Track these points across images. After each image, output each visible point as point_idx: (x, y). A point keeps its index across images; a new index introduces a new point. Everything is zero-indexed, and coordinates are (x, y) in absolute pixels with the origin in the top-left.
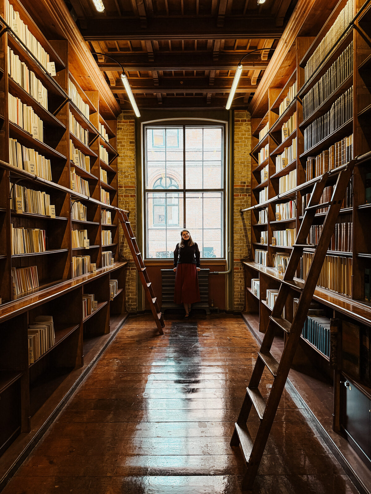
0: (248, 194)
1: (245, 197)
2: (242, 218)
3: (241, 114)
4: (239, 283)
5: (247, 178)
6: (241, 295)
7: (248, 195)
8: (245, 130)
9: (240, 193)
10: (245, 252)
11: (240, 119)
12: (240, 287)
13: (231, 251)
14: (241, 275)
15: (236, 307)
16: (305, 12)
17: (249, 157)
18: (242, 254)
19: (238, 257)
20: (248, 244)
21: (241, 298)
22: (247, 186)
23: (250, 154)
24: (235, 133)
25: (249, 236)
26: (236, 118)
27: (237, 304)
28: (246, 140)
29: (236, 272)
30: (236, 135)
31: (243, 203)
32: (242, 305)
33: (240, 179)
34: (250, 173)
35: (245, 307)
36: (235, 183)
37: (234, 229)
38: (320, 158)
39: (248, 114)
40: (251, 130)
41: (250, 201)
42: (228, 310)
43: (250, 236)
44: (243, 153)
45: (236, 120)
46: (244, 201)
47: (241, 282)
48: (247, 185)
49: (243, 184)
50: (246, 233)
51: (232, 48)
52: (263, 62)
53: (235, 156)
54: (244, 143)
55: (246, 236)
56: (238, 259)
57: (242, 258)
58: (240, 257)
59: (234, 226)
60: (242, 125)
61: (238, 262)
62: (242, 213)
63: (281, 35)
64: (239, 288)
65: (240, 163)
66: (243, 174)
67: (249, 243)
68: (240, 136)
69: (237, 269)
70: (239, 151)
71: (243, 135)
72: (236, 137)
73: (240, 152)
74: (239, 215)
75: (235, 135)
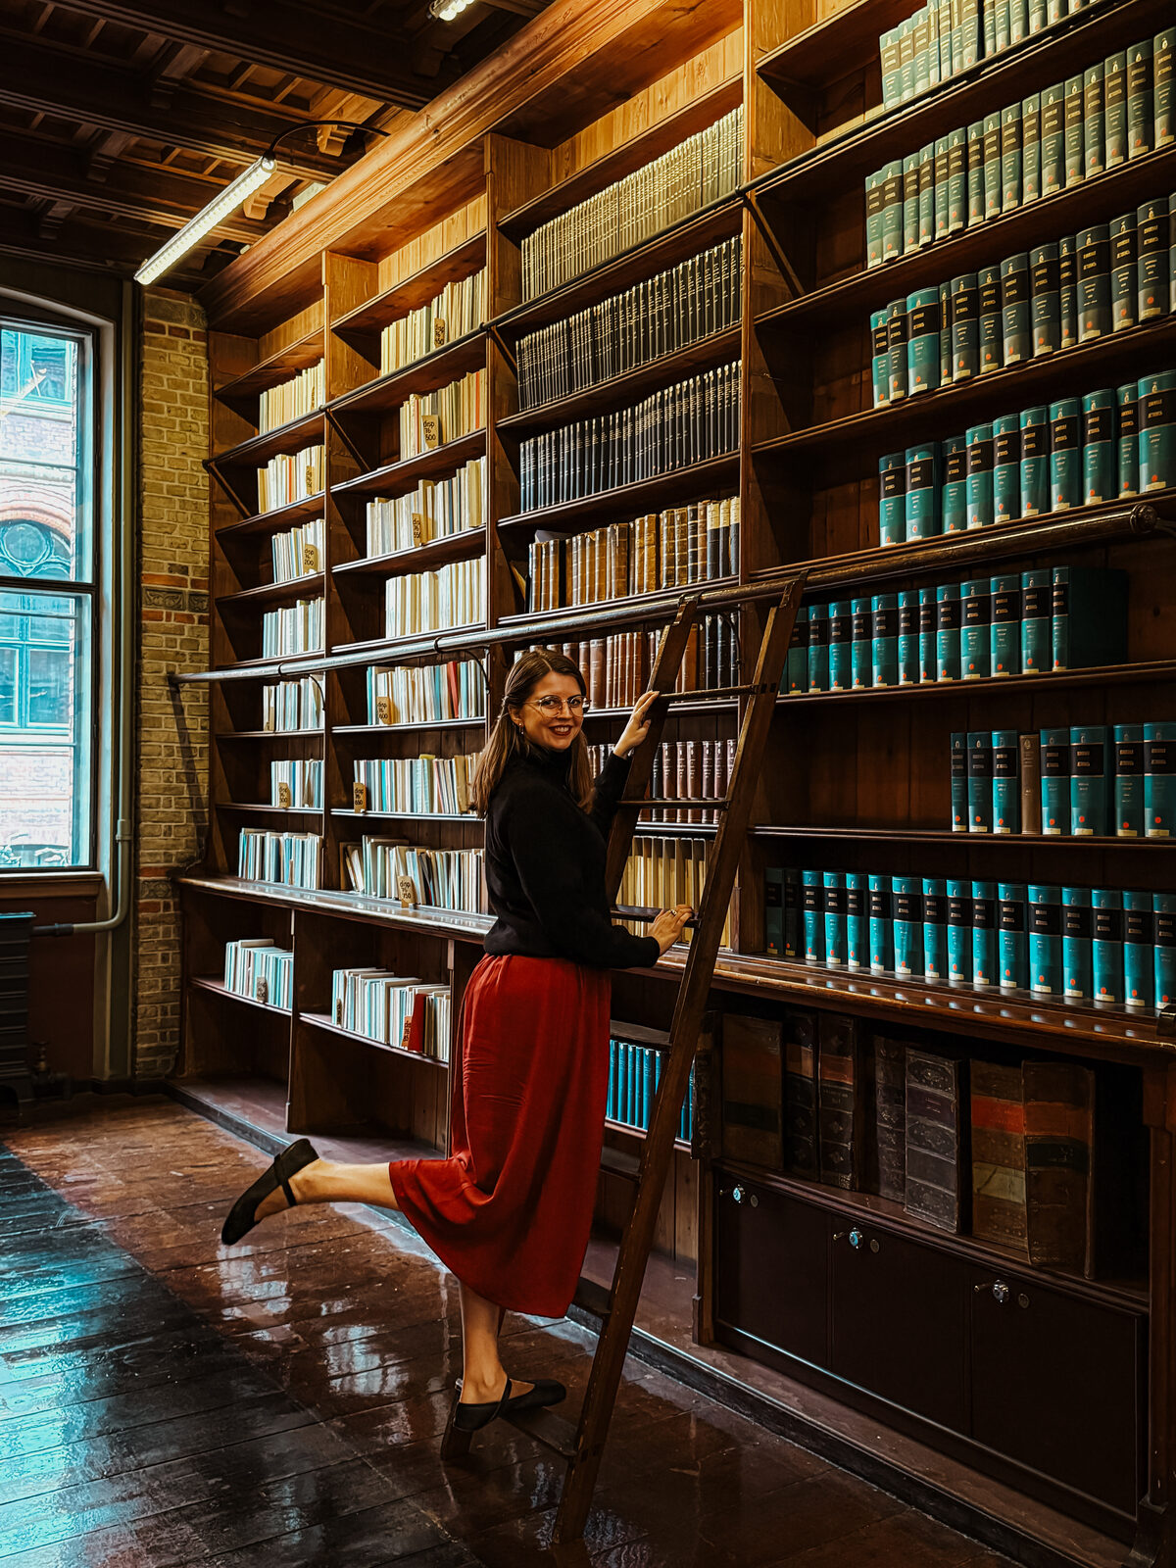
0: (196, 616)
1: (187, 626)
2: (174, 706)
3: (170, 303)
4: (159, 964)
5: (195, 551)
6: (165, 1012)
7: (196, 618)
8: (183, 370)
9: (167, 607)
10: (183, 840)
11: (166, 324)
12: (163, 981)
13: (127, 838)
14: (166, 933)
15: (144, 1062)
16: (533, 72)
17: (200, 475)
18: (174, 847)
19: (158, 862)
20: (197, 807)
21: (163, 1025)
22: (194, 583)
23: (205, 464)
24: (144, 371)
25: (199, 776)
26: (151, 316)
27: (149, 1049)
28: (189, 408)
29: (149, 923)
30: (151, 383)
31: (178, 649)
32: (167, 1050)
33: (168, 554)
34: (203, 535)
35: (179, 1060)
36: (145, 567)
37: (144, 750)
38: (592, 543)
39: (197, 310)
40: (208, 374)
41: (204, 642)
42: (105, 1079)
43: (207, 776)
44: (177, 456)
45: (149, 322)
46: (182, 641)
47: (165, 959)
48: (193, 581)
49: (177, 575)
50: (189, 764)
51: (228, 80)
52: (322, 160)
53: (145, 460)
54: (181, 416)
55: (191, 777)
56: (156, 868)
57: (174, 864)
58: (166, 861)
59: (144, 736)
60: (173, 349)
61: (154, 881)
62: (174, 683)
63: (426, 103)
64: (156, 986)
65: (165, 491)
66: (176, 534)
67: (199, 805)
68: (165, 388)
69: (154, 907)
70: (161, 446)
71: (177, 385)
72: (148, 388)
73: (166, 449)
74: (161, 695)
75: (145, 380)
